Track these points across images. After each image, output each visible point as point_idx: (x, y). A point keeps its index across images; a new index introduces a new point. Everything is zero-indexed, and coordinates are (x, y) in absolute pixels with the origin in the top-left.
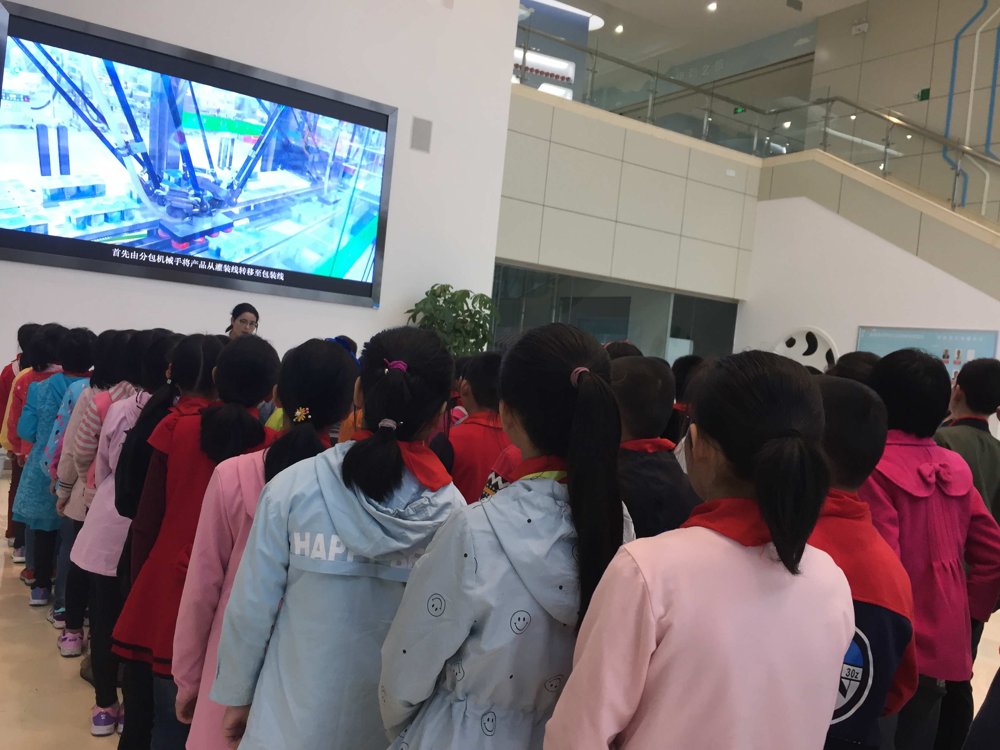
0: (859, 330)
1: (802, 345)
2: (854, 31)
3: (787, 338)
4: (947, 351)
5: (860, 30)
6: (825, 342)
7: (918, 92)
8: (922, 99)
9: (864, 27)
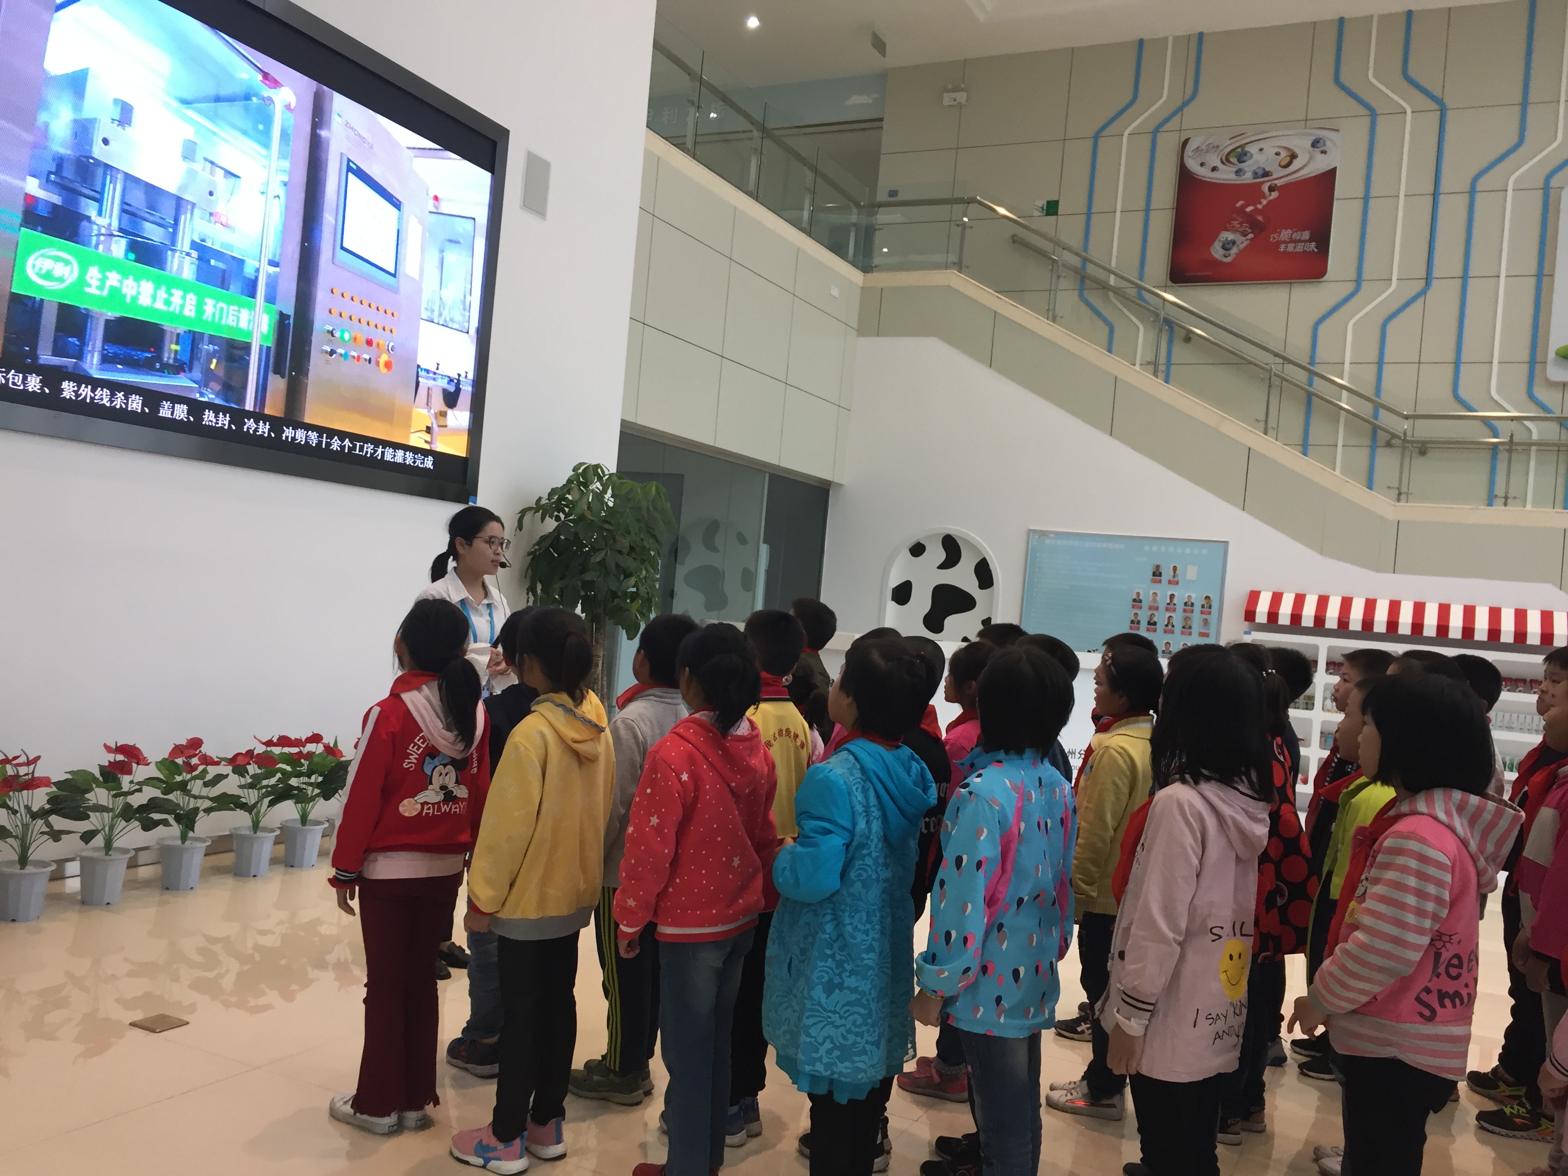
0: (1028, 537)
1: (936, 554)
2: (947, 99)
3: (912, 542)
4: (1158, 567)
5: (955, 100)
6: (975, 549)
7: (1042, 203)
8: (1048, 214)
9: (961, 97)
